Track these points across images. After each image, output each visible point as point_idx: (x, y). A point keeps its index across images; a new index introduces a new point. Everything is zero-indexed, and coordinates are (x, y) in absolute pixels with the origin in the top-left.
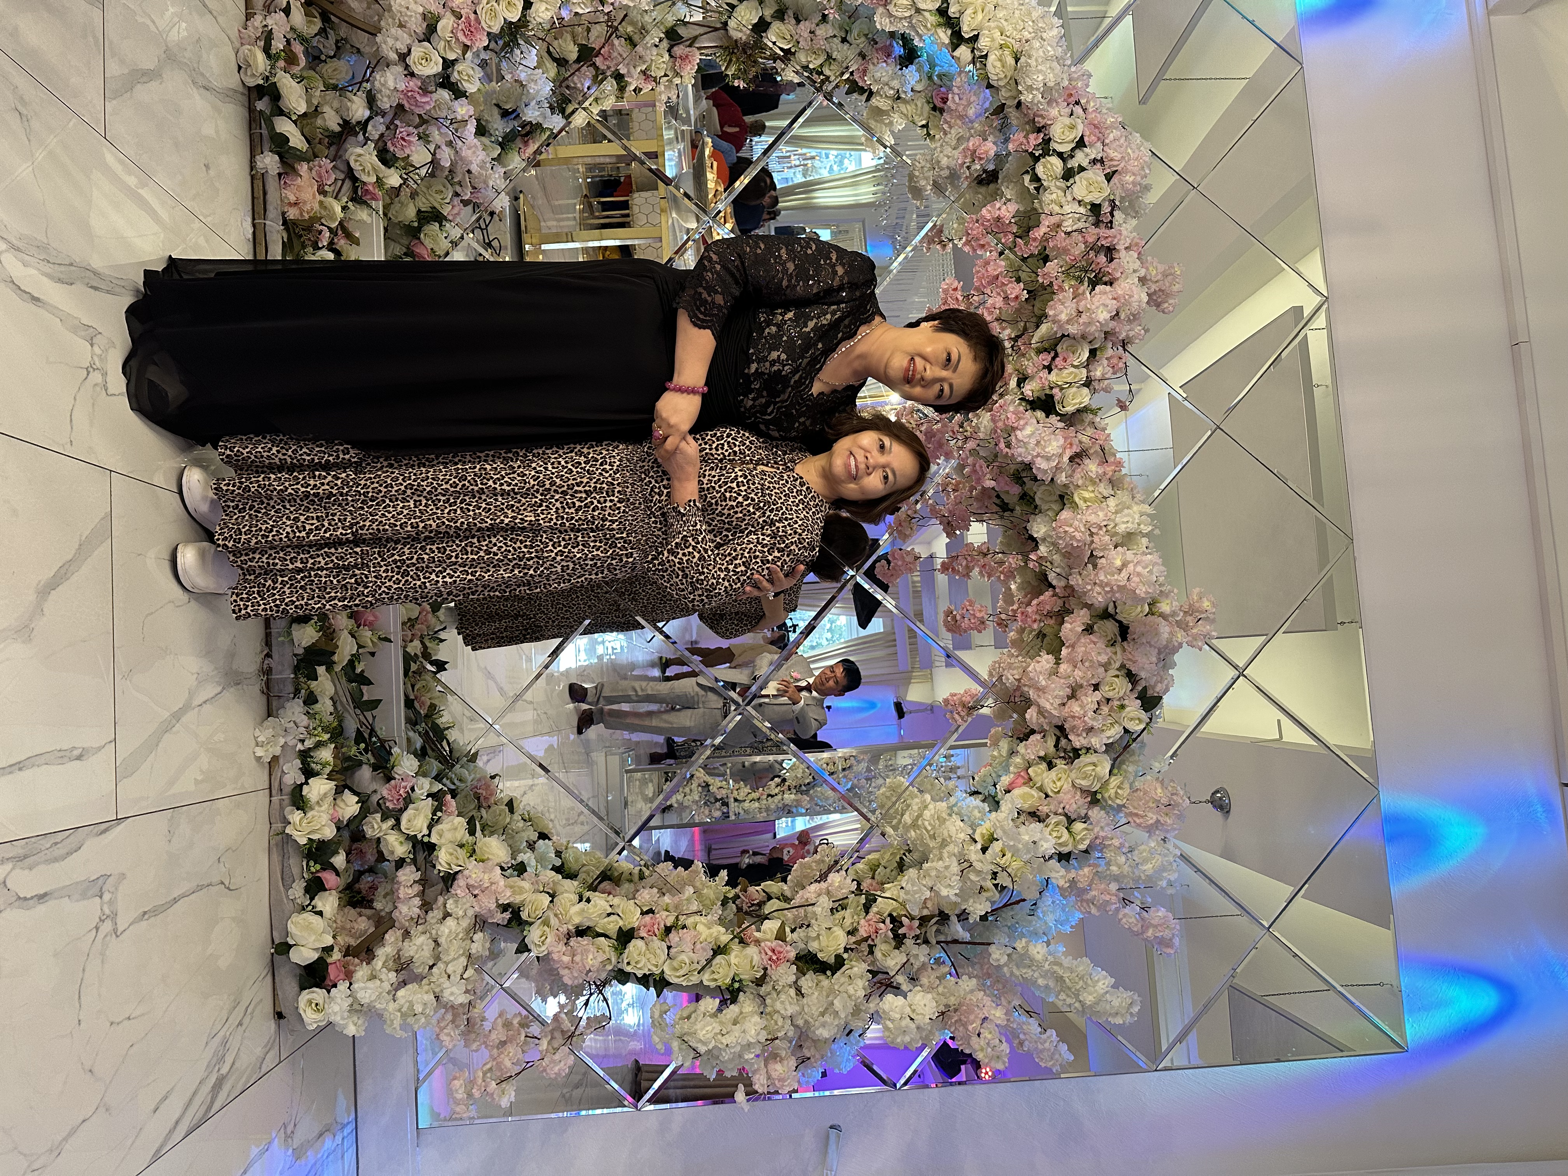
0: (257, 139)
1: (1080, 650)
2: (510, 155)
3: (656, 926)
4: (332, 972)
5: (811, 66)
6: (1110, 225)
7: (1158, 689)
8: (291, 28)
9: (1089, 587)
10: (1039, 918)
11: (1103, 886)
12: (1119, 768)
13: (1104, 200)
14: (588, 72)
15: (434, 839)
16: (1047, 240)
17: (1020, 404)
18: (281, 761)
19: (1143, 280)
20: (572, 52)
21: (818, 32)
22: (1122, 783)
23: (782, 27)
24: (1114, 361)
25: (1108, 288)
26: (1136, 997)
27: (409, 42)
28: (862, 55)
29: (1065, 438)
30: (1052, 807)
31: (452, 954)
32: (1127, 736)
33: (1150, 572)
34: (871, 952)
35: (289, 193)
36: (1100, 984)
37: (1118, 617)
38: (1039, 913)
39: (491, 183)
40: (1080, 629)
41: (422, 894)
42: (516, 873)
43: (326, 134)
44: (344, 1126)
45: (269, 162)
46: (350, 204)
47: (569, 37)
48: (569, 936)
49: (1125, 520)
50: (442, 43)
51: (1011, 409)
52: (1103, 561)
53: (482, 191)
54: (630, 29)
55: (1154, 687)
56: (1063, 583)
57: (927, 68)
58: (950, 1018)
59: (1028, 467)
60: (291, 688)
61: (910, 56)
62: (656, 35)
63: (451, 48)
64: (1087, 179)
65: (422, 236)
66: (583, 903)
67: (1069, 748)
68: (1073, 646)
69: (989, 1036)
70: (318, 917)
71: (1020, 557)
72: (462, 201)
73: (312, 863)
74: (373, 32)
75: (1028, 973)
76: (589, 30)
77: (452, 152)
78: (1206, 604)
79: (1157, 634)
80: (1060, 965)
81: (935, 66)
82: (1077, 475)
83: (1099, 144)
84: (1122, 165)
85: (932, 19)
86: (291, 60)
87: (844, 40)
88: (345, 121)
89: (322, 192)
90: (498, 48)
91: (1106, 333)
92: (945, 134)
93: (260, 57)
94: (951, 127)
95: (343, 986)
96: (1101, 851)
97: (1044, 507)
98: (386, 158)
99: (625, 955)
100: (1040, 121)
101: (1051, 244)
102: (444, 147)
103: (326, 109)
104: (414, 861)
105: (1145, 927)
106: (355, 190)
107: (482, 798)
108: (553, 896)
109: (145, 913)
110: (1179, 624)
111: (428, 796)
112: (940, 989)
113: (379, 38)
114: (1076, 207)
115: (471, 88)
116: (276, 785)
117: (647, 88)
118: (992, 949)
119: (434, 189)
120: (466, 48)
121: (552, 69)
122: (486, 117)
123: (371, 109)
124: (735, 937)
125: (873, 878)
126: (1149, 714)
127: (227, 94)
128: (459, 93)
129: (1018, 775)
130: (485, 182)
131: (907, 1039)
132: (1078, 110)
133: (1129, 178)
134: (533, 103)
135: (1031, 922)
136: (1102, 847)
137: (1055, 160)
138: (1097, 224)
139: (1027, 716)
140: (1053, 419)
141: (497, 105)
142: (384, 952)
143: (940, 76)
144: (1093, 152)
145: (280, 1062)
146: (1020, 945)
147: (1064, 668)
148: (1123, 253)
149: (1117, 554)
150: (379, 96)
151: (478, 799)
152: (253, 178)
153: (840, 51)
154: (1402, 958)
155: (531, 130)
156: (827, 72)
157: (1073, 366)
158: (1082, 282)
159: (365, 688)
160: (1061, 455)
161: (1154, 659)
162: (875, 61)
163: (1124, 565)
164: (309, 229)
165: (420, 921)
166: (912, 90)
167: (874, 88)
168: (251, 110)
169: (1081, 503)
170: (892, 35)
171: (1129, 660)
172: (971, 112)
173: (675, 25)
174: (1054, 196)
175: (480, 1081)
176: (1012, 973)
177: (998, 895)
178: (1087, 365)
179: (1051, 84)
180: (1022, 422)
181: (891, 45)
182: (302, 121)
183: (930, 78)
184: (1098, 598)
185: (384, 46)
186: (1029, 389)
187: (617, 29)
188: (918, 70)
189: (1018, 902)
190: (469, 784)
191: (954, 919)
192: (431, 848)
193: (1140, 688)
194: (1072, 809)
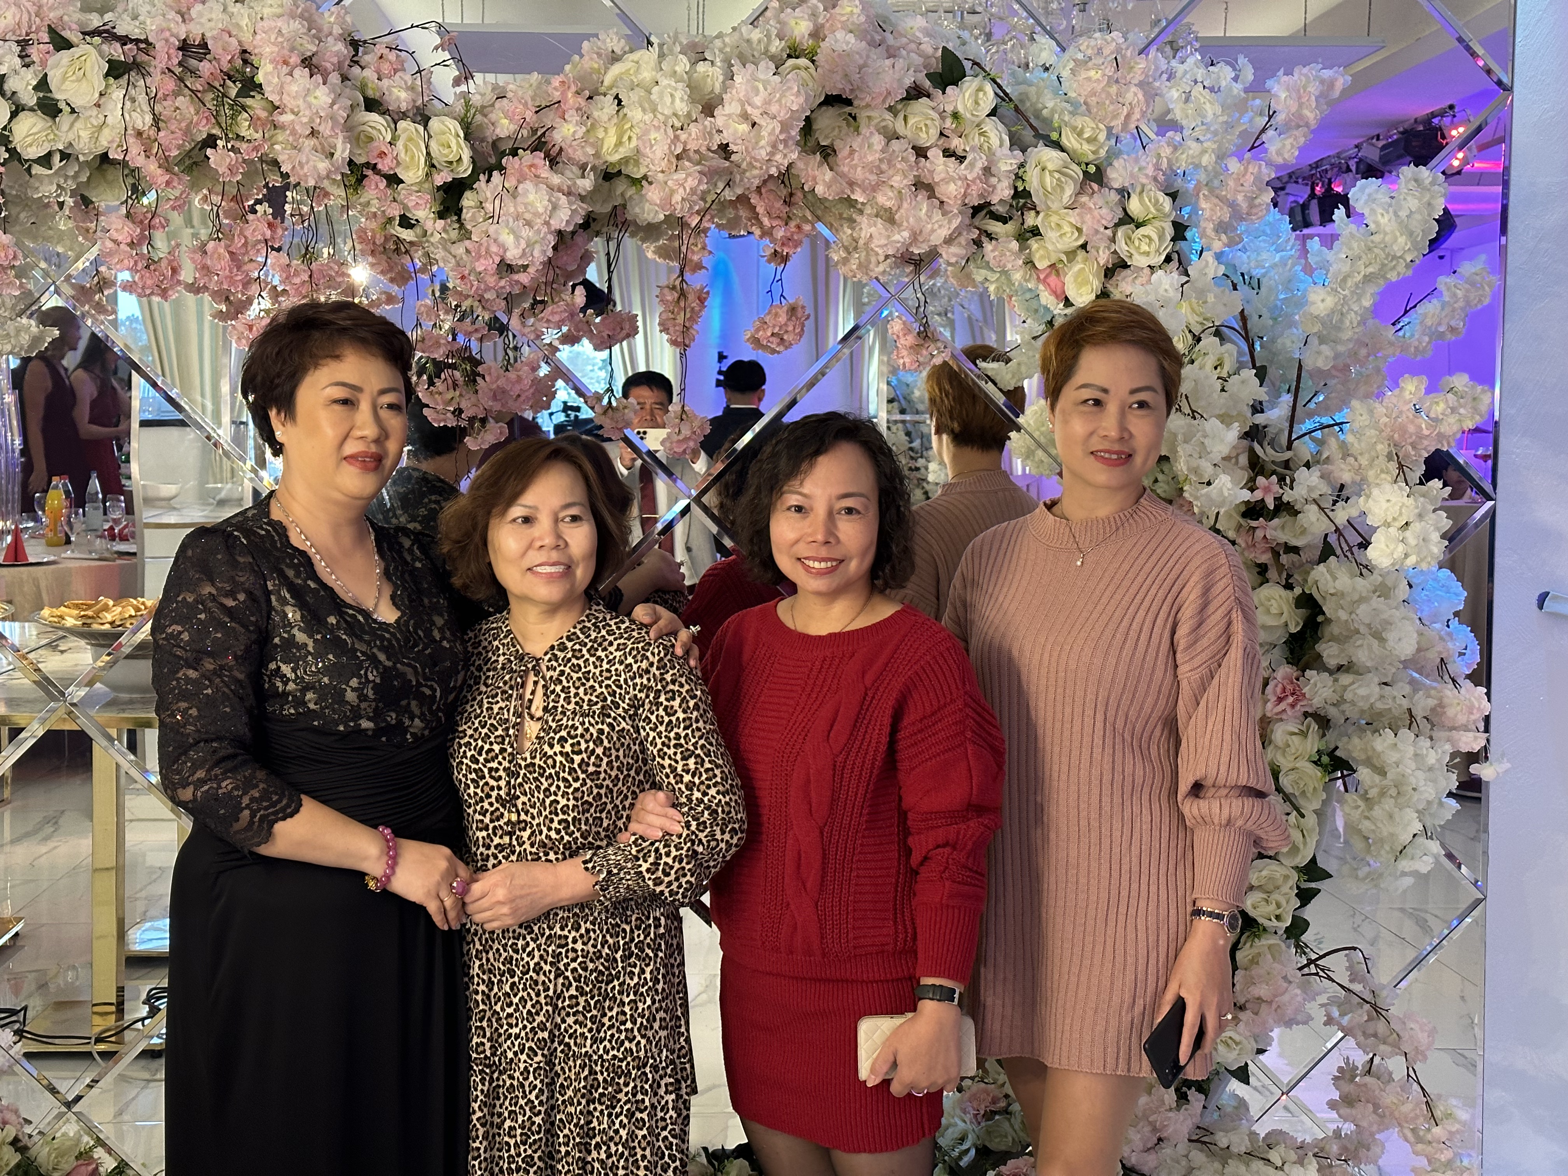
1: (859, 174)
6: (145, 45)
7: (930, 51)
12: (1048, 122)
13: (101, 54)
22: (1074, 129)
24: (386, 68)
25: (260, 66)
29: (521, 175)
30: (1102, 244)
32: (1002, 110)
34: (1295, 550)
37: (815, 106)
55: (927, 59)
58: (1407, 456)
67: (1011, 203)
68: (851, 184)
82: (579, 155)
96: (1177, 176)
97: (619, 200)
99: (1266, 923)
105: (1299, 121)
114: (112, 104)
126: (970, 72)
129: (1044, 283)
136: (1171, 173)
137: (21, 126)
138: (142, 70)
140: (482, 188)
147: (883, 201)
148: (194, 28)
157: (393, 142)
160: (549, 186)
161: (886, 60)
169: (623, 149)
174: (84, 135)
178: (391, 116)
186: (422, 212)
193: (927, 84)
194: (1110, 216)
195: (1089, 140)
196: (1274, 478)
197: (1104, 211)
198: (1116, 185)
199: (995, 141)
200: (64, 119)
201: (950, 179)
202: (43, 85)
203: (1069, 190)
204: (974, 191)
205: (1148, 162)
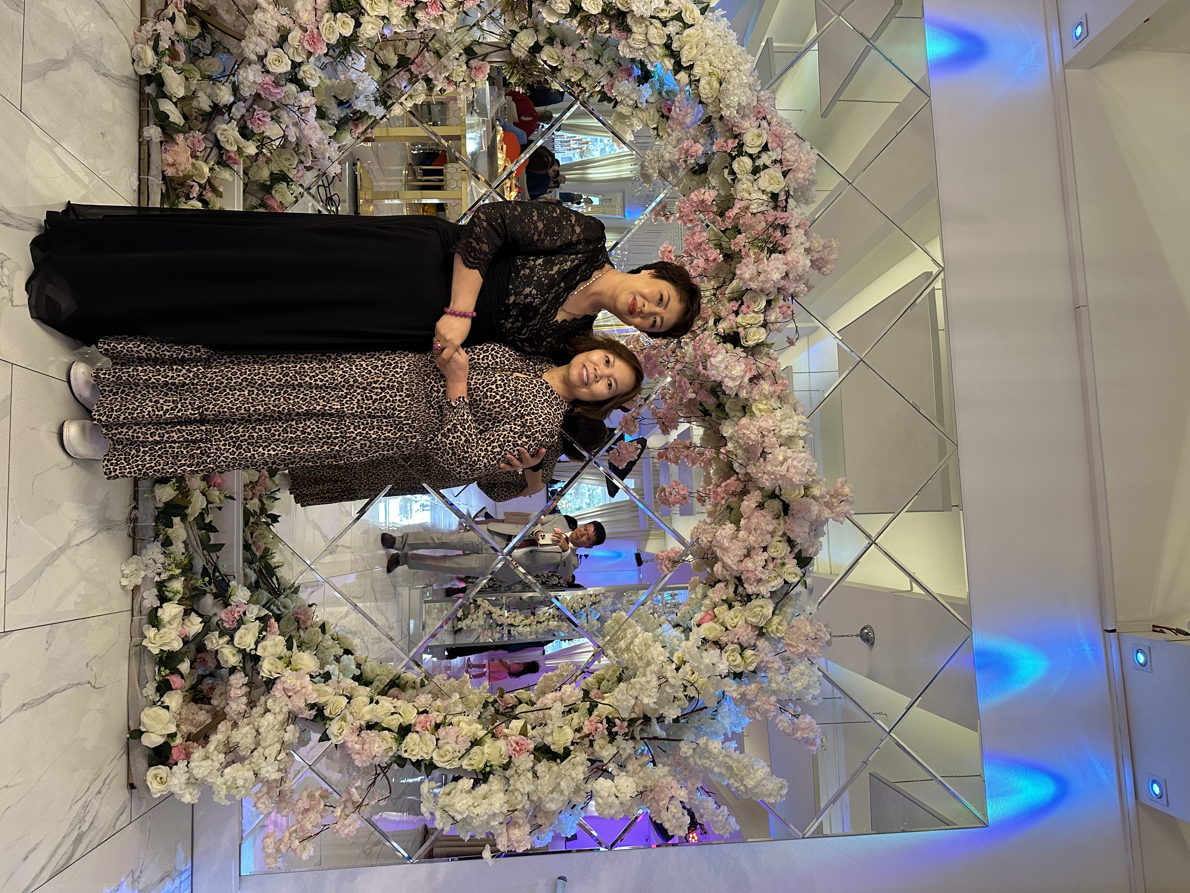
0: (145, 115)
1: (754, 521)
2: (343, 135)
3: (428, 723)
4: (175, 753)
5: (573, 80)
6: (785, 209)
7: (810, 552)
8: (176, 33)
9: (760, 475)
10: (719, 721)
11: (765, 698)
12: (780, 610)
13: (781, 190)
14: (405, 75)
15: (259, 653)
16: (738, 218)
17: (715, 338)
18: (142, 589)
19: (808, 251)
20: (393, 61)
21: (578, 55)
22: (781, 621)
23: (552, 50)
24: (785, 309)
25: (781, 256)
26: (785, 783)
27: (266, 47)
28: (610, 74)
29: (746, 365)
30: (730, 638)
31: (269, 741)
32: (786, 586)
33: (803, 466)
34: (591, 746)
35: (168, 156)
36: (759, 772)
37: (782, 498)
38: (719, 717)
39: (327, 155)
40: (754, 506)
41: (248, 694)
42: (323, 680)
43: (200, 113)
44: (182, 873)
45: (154, 132)
46: (216, 167)
47: (391, 49)
48: (361, 729)
49: (787, 426)
50: (292, 50)
51: (708, 341)
52: (770, 456)
53: (321, 160)
54: (437, 45)
55: (807, 550)
56: (743, 471)
57: (657, 86)
58: (647, 796)
59: (720, 384)
60: (152, 533)
61: (645, 77)
62: (456, 51)
63: (298, 53)
64: (769, 175)
65: (273, 192)
66: (373, 704)
67: (744, 594)
68: (749, 518)
69: (675, 810)
70: (165, 711)
71: (713, 450)
72: (305, 167)
73: (163, 669)
74: (240, 38)
75: (707, 763)
76: (406, 45)
77: (297, 131)
78: (847, 490)
79: (809, 511)
80: (730, 757)
81: (664, 84)
82: (755, 392)
83: (779, 150)
84: (796, 165)
85: (660, 51)
86: (174, 55)
87: (597, 62)
88: (214, 103)
89: (194, 156)
90: (335, 55)
91: (778, 289)
92: (669, 135)
93: (150, 53)
94: (673, 131)
95: (182, 764)
96: (765, 672)
97: (731, 414)
98: (245, 133)
99: (403, 745)
100: (737, 131)
101: (741, 222)
102: (291, 127)
103: (200, 94)
104: (244, 669)
105: (795, 729)
106: (221, 156)
107: (301, 622)
108: (350, 698)
109: (24, 705)
110: (826, 504)
111: (256, 619)
112: (641, 774)
113: (243, 43)
114: (760, 195)
115: (313, 84)
116: (136, 608)
117: (450, 89)
118: (682, 744)
119: (284, 157)
120: (310, 54)
121: (377, 72)
122: (326, 105)
123: (235, 96)
124: (489, 732)
125: (599, 689)
126: (803, 570)
127: (123, 80)
128: (303, 87)
129: (707, 613)
130: (323, 154)
131: (613, 812)
132: (764, 123)
133: (801, 175)
134: (362, 97)
135: (712, 724)
136: (766, 669)
137: (746, 160)
138: (775, 208)
139: (715, 569)
140: (739, 350)
141: (335, 97)
142: (217, 739)
143: (667, 92)
144: (774, 155)
145: (131, 823)
146: (702, 741)
147: (742, 534)
148: (793, 230)
149: (780, 451)
150: (241, 86)
151: (298, 622)
152: (140, 144)
153: (594, 70)
154: (985, 756)
155: (360, 117)
156: (584, 85)
157: (754, 311)
158: (762, 250)
159: (212, 535)
160: (743, 377)
161: (807, 530)
162: (620, 79)
163: (785, 459)
164: (183, 184)
165: (246, 715)
166: (647, 102)
167: (619, 99)
168: (141, 92)
169: (757, 413)
170: (633, 60)
171: (789, 529)
172: (688, 120)
173: (472, 44)
174: (745, 186)
175: (286, 839)
176: (695, 763)
177: (687, 703)
178: (765, 311)
179: (744, 104)
180: (715, 352)
181: (632, 68)
182: (181, 102)
183: (660, 93)
184: (767, 483)
185: (246, 49)
186: (723, 327)
187: (427, 45)
188: (651, 87)
189: (702, 709)
190: (291, 611)
191: (654, 721)
192: (257, 659)
193: (796, 551)
194: (744, 639)
195: (777, 628)
196: (627, 730)
197: (746, 637)
198: (757, 643)
199: (773, 583)
200: (751, 177)
201: (754, 563)
202: (766, 167)
203: (754, 620)
204: (750, 575)
205: (770, 657)
